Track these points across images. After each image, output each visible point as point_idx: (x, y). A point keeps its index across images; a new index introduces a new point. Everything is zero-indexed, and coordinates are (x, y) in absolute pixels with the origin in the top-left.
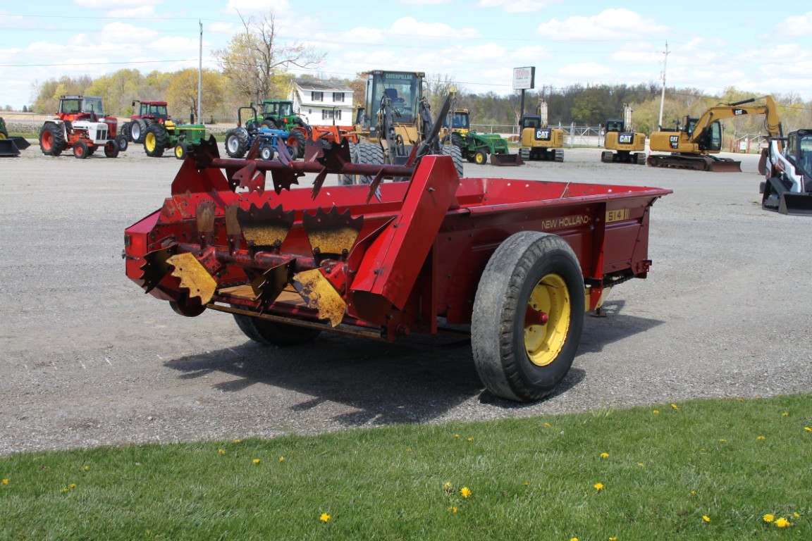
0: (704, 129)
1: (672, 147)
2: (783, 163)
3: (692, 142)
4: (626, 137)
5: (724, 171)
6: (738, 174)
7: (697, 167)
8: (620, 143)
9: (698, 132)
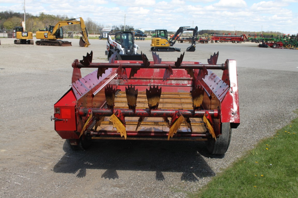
0: (57, 30)
1: (45, 37)
2: (116, 44)
3: (53, 35)
4: (25, 34)
5: (66, 46)
6: (71, 46)
7: (56, 45)
8: (22, 36)
9: (55, 31)
